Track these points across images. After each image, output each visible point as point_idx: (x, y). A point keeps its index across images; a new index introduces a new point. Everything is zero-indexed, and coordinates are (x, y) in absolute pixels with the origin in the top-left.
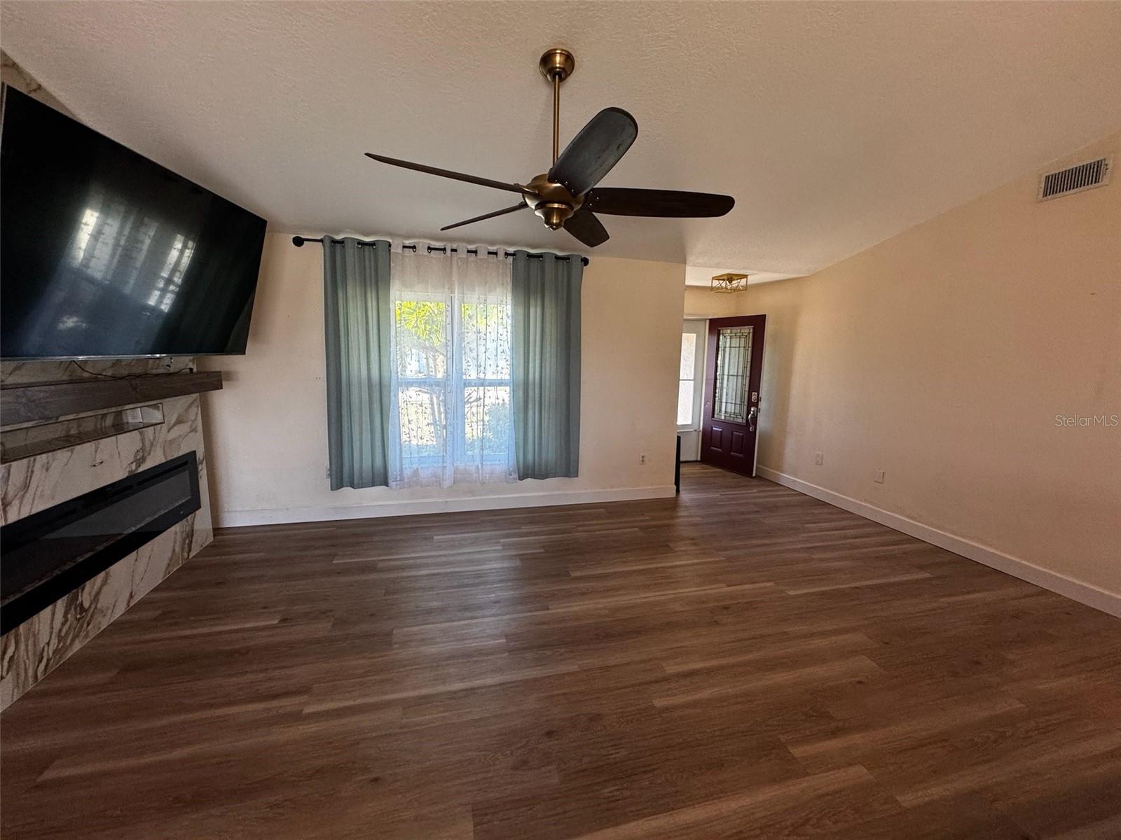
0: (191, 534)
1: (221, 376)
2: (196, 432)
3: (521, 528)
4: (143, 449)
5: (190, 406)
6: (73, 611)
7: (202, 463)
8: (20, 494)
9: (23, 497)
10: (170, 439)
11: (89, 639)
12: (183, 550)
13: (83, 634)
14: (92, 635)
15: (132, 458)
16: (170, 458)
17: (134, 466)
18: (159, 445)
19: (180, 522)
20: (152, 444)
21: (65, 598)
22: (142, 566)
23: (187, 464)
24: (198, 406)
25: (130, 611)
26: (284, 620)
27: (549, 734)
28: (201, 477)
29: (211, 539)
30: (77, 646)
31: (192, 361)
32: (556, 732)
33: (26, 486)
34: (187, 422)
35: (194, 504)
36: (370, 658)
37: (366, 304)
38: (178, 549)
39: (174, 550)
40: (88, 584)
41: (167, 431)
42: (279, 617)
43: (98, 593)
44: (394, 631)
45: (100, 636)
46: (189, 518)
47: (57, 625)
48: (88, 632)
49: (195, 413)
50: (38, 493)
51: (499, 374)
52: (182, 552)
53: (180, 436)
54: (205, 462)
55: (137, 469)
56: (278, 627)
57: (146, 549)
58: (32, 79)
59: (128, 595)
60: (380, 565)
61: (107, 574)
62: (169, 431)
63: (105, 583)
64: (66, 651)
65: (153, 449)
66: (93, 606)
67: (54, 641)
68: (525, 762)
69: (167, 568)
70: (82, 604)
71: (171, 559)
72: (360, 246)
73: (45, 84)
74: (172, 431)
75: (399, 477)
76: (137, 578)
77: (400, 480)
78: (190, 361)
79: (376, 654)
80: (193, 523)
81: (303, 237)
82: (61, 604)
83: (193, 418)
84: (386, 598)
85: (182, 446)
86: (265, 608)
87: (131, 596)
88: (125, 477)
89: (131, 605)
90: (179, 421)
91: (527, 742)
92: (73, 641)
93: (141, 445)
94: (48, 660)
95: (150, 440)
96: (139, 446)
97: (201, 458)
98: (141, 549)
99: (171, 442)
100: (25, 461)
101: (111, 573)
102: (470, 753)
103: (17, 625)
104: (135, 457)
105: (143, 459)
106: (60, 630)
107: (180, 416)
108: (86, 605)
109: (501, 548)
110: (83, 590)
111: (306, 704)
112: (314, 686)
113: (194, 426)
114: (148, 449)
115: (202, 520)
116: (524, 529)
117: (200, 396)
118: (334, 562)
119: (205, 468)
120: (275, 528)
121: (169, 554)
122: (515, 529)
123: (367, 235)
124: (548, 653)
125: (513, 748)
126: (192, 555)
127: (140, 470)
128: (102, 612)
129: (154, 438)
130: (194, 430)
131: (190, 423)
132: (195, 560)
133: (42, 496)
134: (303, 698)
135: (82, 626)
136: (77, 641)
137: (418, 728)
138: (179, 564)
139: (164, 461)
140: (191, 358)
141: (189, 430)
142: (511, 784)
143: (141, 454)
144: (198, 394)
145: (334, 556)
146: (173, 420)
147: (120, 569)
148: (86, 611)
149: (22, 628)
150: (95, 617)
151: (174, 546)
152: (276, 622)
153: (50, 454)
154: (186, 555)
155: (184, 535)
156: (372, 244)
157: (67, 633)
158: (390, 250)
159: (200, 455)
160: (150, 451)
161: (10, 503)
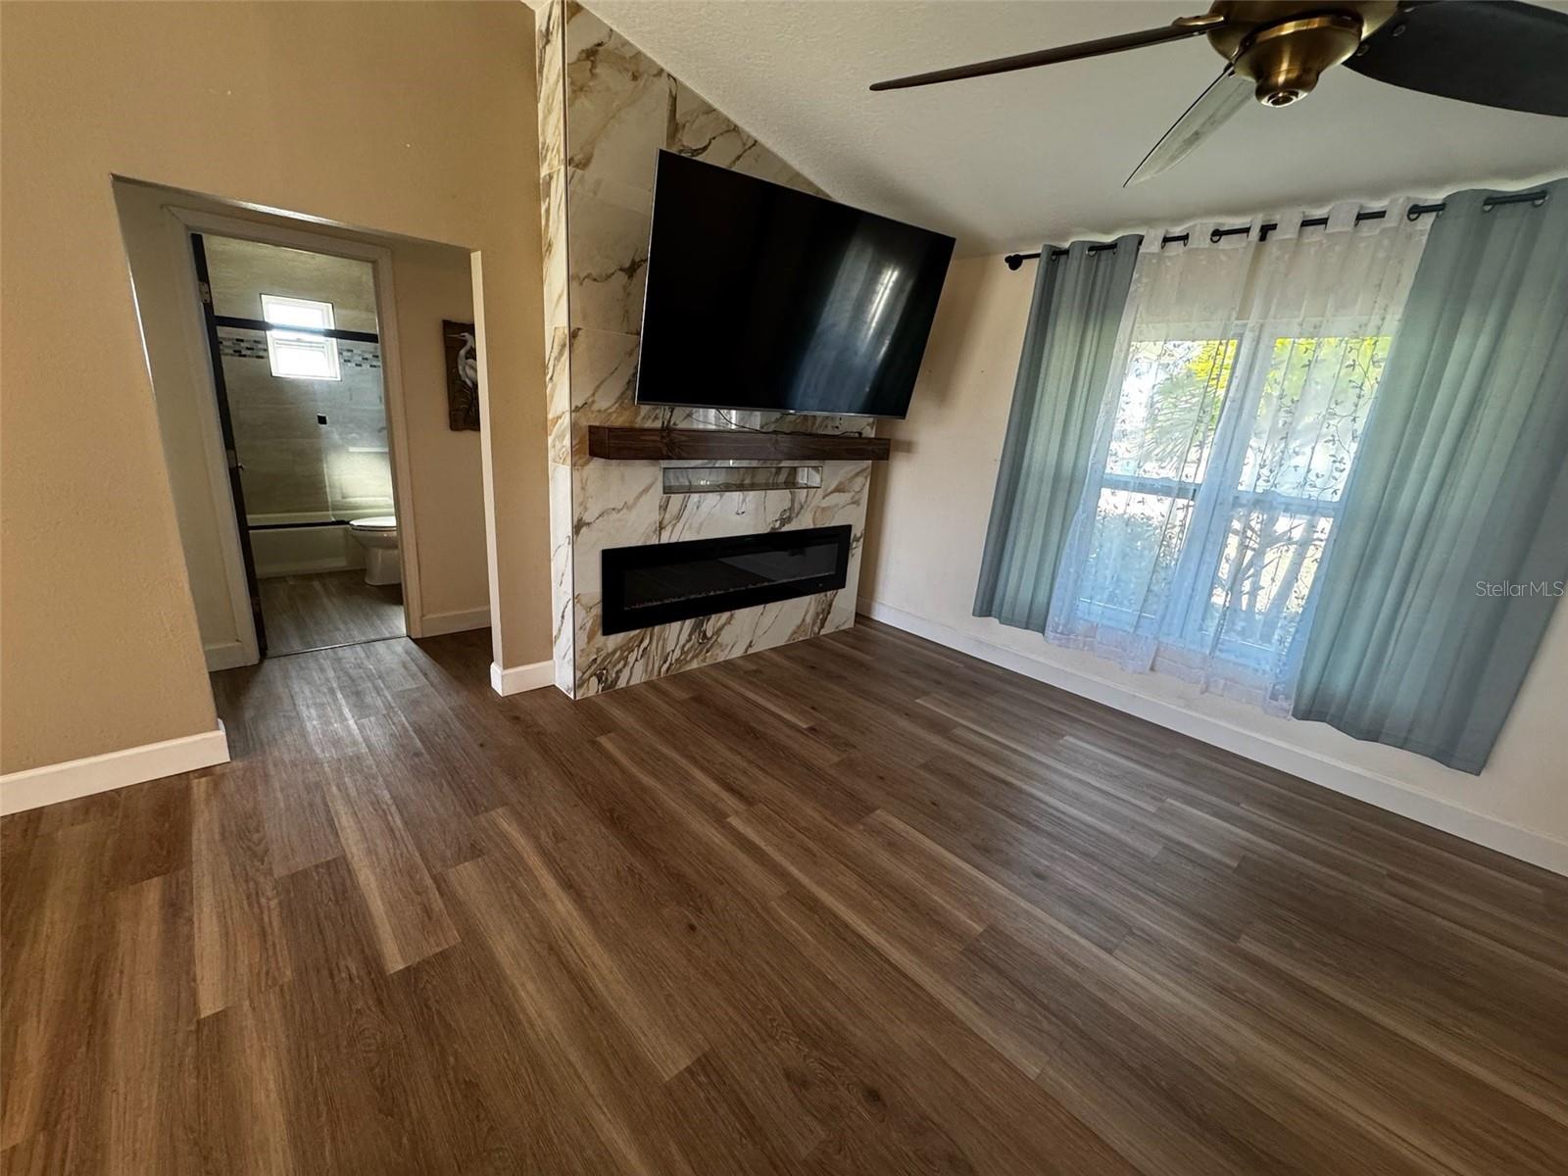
0: (825, 612)
1: (889, 444)
2: (859, 505)
3: (1238, 804)
4: (791, 509)
5: (857, 474)
6: (697, 634)
7: (858, 540)
8: (674, 522)
9: (674, 525)
10: (824, 505)
11: (705, 664)
12: (814, 624)
13: (701, 657)
14: (709, 662)
15: (777, 516)
16: (818, 526)
17: (778, 524)
18: (809, 509)
19: (817, 595)
20: (802, 507)
21: (693, 620)
22: (767, 620)
23: (838, 538)
24: (866, 478)
25: (746, 657)
26: (812, 729)
27: (873, 1096)
28: (853, 556)
29: (850, 624)
30: (694, 665)
31: (871, 425)
32: (885, 1105)
33: (679, 517)
34: (849, 492)
35: (838, 582)
36: (826, 819)
37: (1081, 348)
38: (808, 619)
39: (804, 620)
40: (714, 617)
41: (821, 497)
42: (811, 724)
43: (721, 629)
44: (878, 812)
45: (717, 666)
46: (829, 593)
47: (682, 640)
48: (705, 658)
49: (862, 485)
50: (687, 526)
51: (1307, 487)
52: (813, 625)
53: (837, 505)
54: (862, 540)
55: (780, 528)
56: (803, 733)
57: (774, 608)
58: (749, 136)
59: (748, 642)
60: (958, 732)
61: (732, 615)
62: (824, 498)
63: (728, 622)
64: (685, 664)
65: (803, 511)
66: (715, 637)
67: (678, 652)
68: (804, 1084)
69: (792, 635)
70: (705, 632)
71: (799, 627)
72: (1094, 252)
73: (762, 139)
74: (827, 498)
75: (1061, 627)
76: (759, 632)
77: (1062, 633)
78: (868, 425)
79: (834, 820)
80: (832, 601)
81: (1022, 254)
82: (689, 623)
83: (858, 489)
84: (917, 770)
85: (836, 516)
86: (813, 708)
87: (750, 646)
88: (766, 532)
89: (749, 653)
90: (839, 489)
91: (838, 1069)
92: (692, 659)
93: (790, 505)
94: (671, 664)
95: (800, 503)
96: (787, 505)
97: (859, 535)
98: (770, 606)
99: (824, 509)
100: (682, 495)
101: (735, 616)
102: (775, 1002)
103: (653, 625)
104: (781, 515)
105: (789, 520)
106: (684, 646)
107: (840, 484)
108: (709, 634)
109: (1153, 810)
110: (708, 620)
111: (737, 813)
112: (760, 804)
113: (856, 498)
114: (796, 511)
115: (845, 601)
116: (1244, 810)
117: (873, 464)
118: (918, 701)
119: (861, 548)
120: (903, 635)
121: (799, 622)
122: (1226, 799)
123: (1107, 231)
124: (1020, 1006)
125: (815, 1053)
126: (823, 632)
127: (784, 529)
128: (721, 646)
129: (806, 502)
130: (856, 503)
131: (852, 494)
132: (823, 638)
133: (690, 528)
134: (741, 807)
135: (701, 651)
136: (695, 661)
137: (773, 923)
138: (806, 635)
139: (812, 527)
140: (871, 420)
141: (849, 500)
142: (763, 1081)
143: (788, 514)
144: (870, 462)
145: (925, 693)
146: (833, 487)
147: (744, 615)
148: (709, 639)
149: (657, 628)
150: (714, 648)
151: (805, 615)
152: (805, 726)
153: (703, 494)
154: (816, 629)
155: (820, 610)
156: (1112, 246)
157: (689, 650)
158: (1138, 250)
159: (858, 530)
160: (799, 513)
161: (665, 528)
